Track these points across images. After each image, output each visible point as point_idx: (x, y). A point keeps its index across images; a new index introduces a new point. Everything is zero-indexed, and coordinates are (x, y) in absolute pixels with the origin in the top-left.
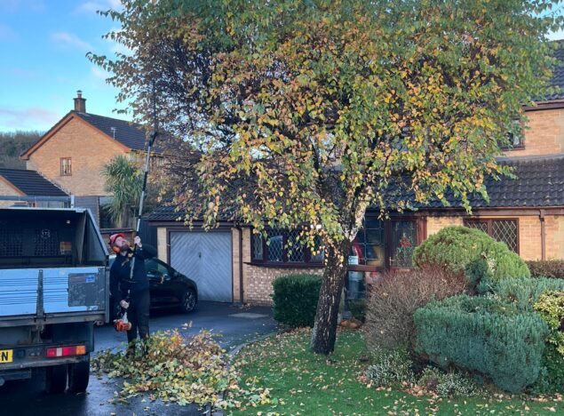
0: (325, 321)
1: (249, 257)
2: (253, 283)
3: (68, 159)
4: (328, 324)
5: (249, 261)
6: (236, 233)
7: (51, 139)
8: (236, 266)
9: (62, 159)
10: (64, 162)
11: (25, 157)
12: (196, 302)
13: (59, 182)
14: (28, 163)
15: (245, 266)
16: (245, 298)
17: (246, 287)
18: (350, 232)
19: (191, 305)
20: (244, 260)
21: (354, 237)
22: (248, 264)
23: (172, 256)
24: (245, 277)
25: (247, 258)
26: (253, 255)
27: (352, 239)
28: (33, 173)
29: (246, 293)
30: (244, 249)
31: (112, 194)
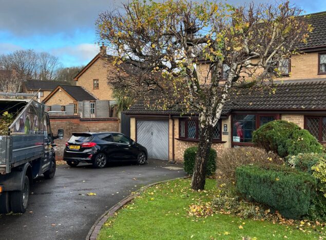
0: (198, 172)
1: (178, 136)
2: (180, 150)
3: (97, 80)
4: (200, 174)
5: (178, 138)
6: (171, 121)
7: (89, 69)
8: (171, 140)
9: (94, 80)
10: (95, 82)
11: (76, 79)
12: (146, 159)
13: (92, 93)
14: (77, 82)
15: (175, 140)
16: (176, 158)
17: (176, 153)
18: (212, 121)
19: (142, 161)
20: (175, 137)
21: (215, 124)
22: (177, 139)
23: (138, 133)
24: (176, 146)
25: (177, 136)
26: (180, 134)
27: (214, 125)
28: (79, 87)
29: (176, 156)
30: (175, 130)
31: (115, 99)
